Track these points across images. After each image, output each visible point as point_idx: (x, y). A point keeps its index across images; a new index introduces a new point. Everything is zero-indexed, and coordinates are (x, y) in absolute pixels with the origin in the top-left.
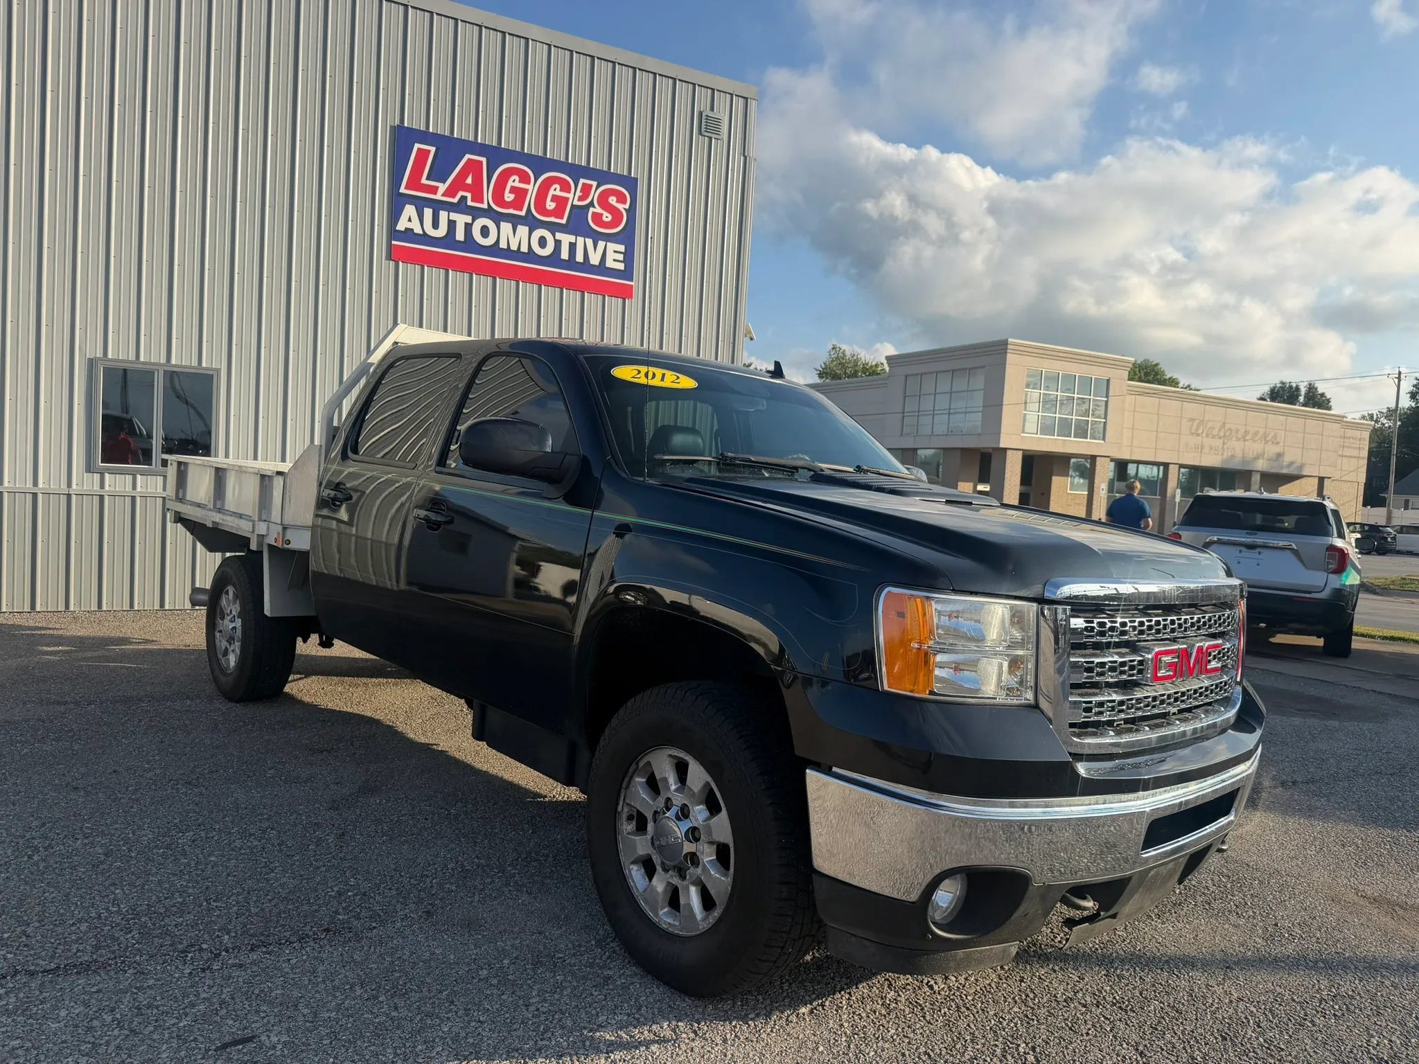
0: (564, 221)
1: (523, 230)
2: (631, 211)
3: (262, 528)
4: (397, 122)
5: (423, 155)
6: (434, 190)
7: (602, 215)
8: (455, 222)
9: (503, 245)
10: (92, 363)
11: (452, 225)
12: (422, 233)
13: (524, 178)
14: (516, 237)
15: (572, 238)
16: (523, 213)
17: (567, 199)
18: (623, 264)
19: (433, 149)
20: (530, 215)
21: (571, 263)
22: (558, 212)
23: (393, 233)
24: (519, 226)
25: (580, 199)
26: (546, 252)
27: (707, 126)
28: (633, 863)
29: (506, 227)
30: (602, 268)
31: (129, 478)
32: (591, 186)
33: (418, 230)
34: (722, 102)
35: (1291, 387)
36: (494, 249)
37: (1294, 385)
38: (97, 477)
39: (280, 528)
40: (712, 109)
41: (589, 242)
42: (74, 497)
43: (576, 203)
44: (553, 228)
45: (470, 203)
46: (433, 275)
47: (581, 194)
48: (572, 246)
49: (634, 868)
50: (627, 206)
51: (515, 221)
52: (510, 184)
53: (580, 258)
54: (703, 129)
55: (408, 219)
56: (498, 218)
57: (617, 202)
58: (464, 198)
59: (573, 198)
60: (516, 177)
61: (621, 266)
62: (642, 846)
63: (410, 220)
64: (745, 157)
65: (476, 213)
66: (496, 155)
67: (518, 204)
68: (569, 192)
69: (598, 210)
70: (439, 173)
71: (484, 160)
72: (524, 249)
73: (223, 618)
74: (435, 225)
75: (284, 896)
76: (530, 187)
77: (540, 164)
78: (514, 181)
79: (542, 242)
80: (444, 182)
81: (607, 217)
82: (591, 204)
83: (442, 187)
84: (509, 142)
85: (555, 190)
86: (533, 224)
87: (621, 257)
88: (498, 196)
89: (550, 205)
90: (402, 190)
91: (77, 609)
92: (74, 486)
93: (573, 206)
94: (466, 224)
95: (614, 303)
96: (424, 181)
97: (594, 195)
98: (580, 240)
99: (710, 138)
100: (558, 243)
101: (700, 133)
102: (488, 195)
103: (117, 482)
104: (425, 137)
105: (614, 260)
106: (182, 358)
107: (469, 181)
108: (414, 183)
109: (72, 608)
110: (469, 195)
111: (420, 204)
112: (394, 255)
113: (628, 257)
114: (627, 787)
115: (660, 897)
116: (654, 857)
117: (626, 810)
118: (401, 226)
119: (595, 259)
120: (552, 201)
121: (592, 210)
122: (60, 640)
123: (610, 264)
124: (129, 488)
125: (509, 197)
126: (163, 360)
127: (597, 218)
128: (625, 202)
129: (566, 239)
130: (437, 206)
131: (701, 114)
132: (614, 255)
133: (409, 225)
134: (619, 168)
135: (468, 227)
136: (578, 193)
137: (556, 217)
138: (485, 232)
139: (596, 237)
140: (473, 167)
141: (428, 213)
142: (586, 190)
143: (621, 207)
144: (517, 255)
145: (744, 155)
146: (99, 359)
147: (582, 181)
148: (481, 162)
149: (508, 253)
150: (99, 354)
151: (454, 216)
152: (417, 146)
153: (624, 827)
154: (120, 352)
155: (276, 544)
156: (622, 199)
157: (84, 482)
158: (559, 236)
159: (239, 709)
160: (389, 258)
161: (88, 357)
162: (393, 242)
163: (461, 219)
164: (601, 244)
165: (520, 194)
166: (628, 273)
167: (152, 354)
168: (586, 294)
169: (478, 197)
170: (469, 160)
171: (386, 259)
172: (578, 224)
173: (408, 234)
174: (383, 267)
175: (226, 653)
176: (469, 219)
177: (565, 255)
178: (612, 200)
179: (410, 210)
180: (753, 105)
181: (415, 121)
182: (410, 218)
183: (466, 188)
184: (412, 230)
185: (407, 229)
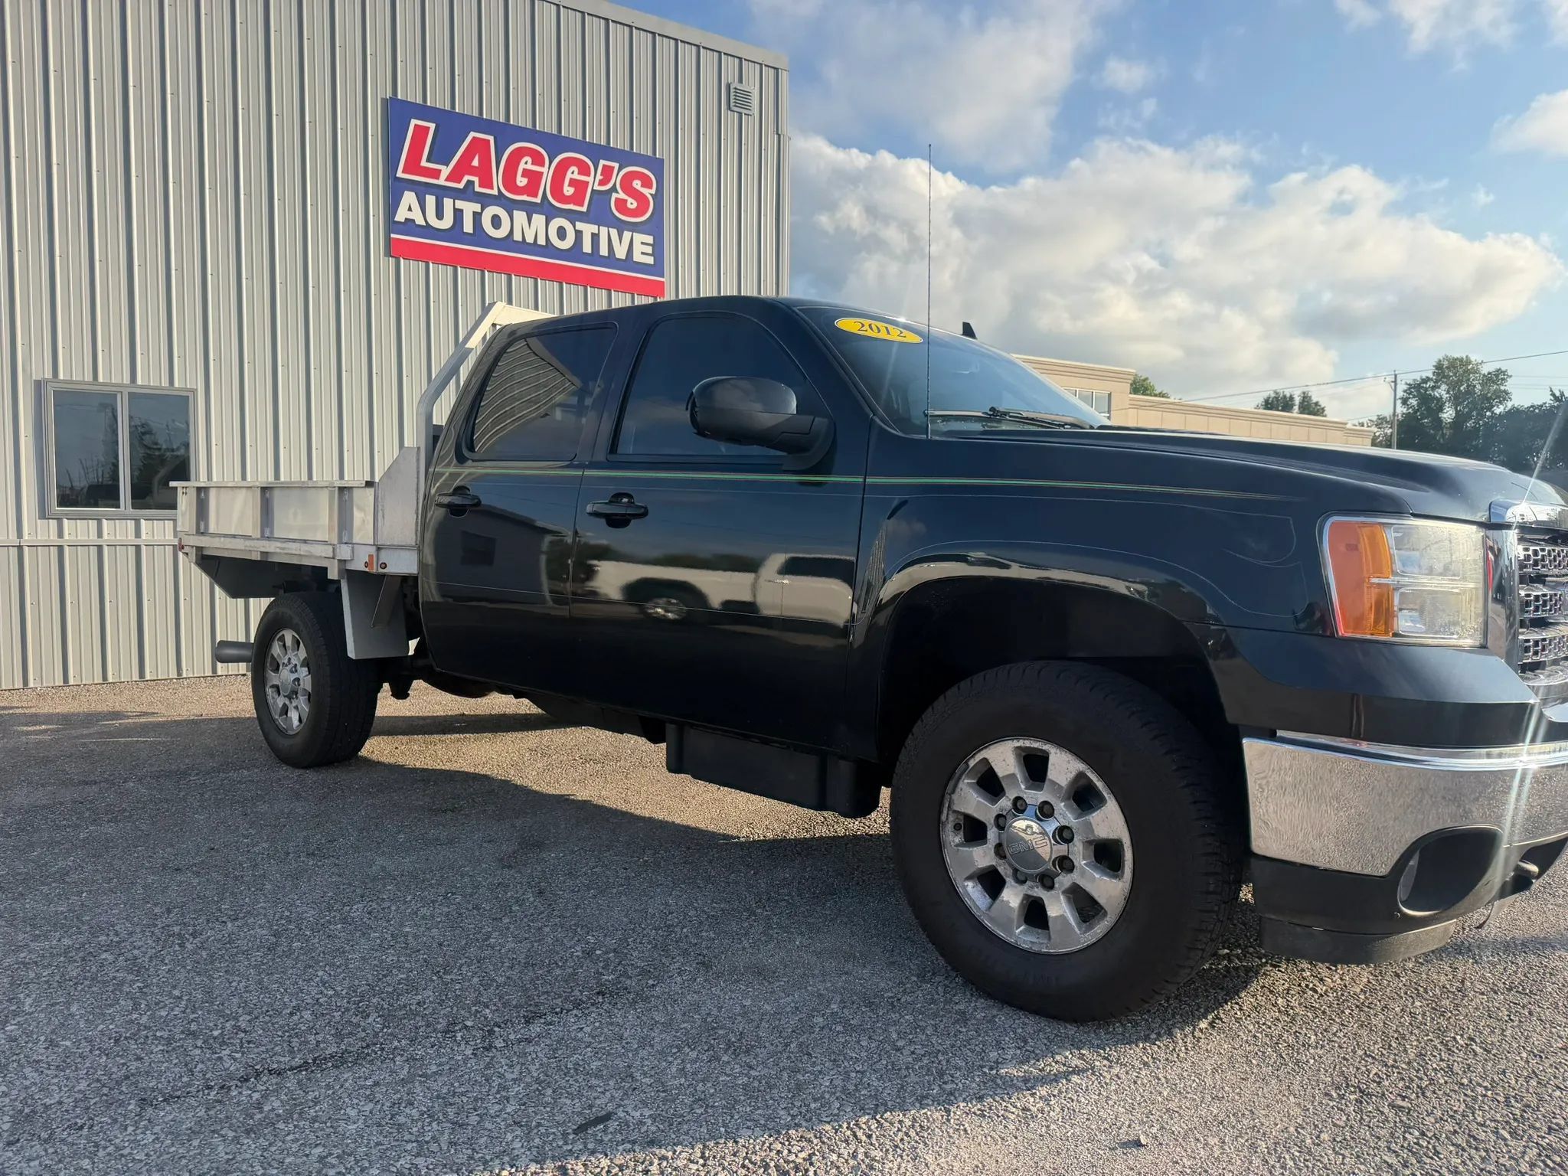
0: (584, 209)
1: (539, 219)
3: (344, 552)
4: (389, 94)
5: (421, 132)
6: (436, 174)
7: (625, 201)
8: (462, 211)
9: (518, 237)
10: (39, 385)
11: (458, 214)
12: (424, 224)
13: (538, 160)
14: (531, 228)
15: (594, 228)
16: (538, 200)
17: (587, 183)
18: (652, 258)
19: (432, 126)
20: (546, 202)
21: (594, 257)
22: (577, 199)
23: (391, 225)
24: (534, 215)
25: (602, 183)
26: (567, 244)
27: (735, 99)
28: (969, 878)
29: (520, 216)
30: (628, 262)
31: (93, 524)
32: (613, 168)
33: (420, 221)
34: (751, 72)
35: (1285, 397)
36: (508, 242)
37: (1288, 395)
38: (53, 523)
39: (373, 550)
40: (741, 81)
41: (614, 232)
42: (26, 550)
43: (597, 187)
44: (573, 217)
45: (477, 189)
46: (440, 273)
47: (601, 178)
48: (595, 237)
49: (970, 884)
50: (653, 191)
51: (530, 209)
52: (522, 166)
53: (604, 251)
54: (732, 104)
55: (408, 207)
56: (510, 206)
57: (642, 186)
58: (470, 183)
59: (593, 181)
60: (528, 159)
61: (650, 260)
62: (982, 857)
63: (410, 209)
64: (779, 135)
65: (485, 201)
66: (505, 132)
67: (532, 188)
68: (588, 175)
69: (622, 195)
70: (441, 154)
71: (491, 138)
72: (542, 241)
73: (277, 669)
74: (440, 215)
75: (523, 961)
76: (544, 170)
77: (555, 143)
78: (527, 163)
79: (562, 233)
80: (447, 164)
81: (632, 204)
82: (614, 189)
84: (520, 118)
85: (573, 173)
86: (551, 213)
87: (649, 250)
88: (509, 181)
89: (568, 191)
90: (400, 174)
91: (38, 685)
92: (26, 537)
93: (593, 191)
94: (475, 213)
96: (424, 163)
97: (616, 179)
98: (604, 230)
99: (740, 114)
100: (579, 234)
101: (729, 108)
102: (498, 179)
103: (79, 528)
104: (424, 111)
105: (643, 253)
106: (150, 377)
107: (475, 163)
108: (413, 166)
109: (31, 685)
110: (476, 179)
111: (421, 191)
112: (394, 250)
113: (657, 250)
114: (953, 792)
115: (1015, 915)
116: (1001, 869)
117: (951, 818)
118: (401, 215)
119: (621, 253)
120: (570, 185)
121: (614, 196)
122: (34, 719)
123: (638, 257)
124: (93, 535)
125: (522, 181)
126: (127, 380)
127: (621, 204)
128: (650, 187)
129: (588, 229)
130: (441, 193)
131: (728, 86)
133: (410, 216)
134: (643, 148)
135: (477, 217)
136: (599, 177)
137: (575, 204)
138: (496, 222)
139: (621, 226)
140: (479, 146)
141: (430, 200)
142: (607, 172)
143: (646, 192)
144: (534, 248)
145: (777, 134)
146: (46, 381)
147: (602, 162)
148: (488, 141)
149: (523, 246)
150: (48, 374)
151: (460, 204)
152: (414, 122)
153: (951, 838)
154: (74, 371)
155: (367, 570)
156: (647, 183)
157: (38, 531)
158: (580, 226)
159: (311, 776)
160: (389, 253)
161: (34, 378)
162: (392, 236)
163: (469, 208)
164: (627, 235)
165: (534, 178)
166: (657, 268)
167: (112, 373)
168: (613, 292)
169: (487, 182)
170: (474, 138)
171: (385, 255)
172: (599, 213)
173: (409, 225)
174: (383, 264)
175: (285, 710)
176: (477, 207)
177: (587, 248)
178: (637, 184)
179: (409, 198)
180: (784, 77)
181: (410, 92)
182: (410, 207)
183: (473, 171)
184: (413, 221)
185: (407, 220)
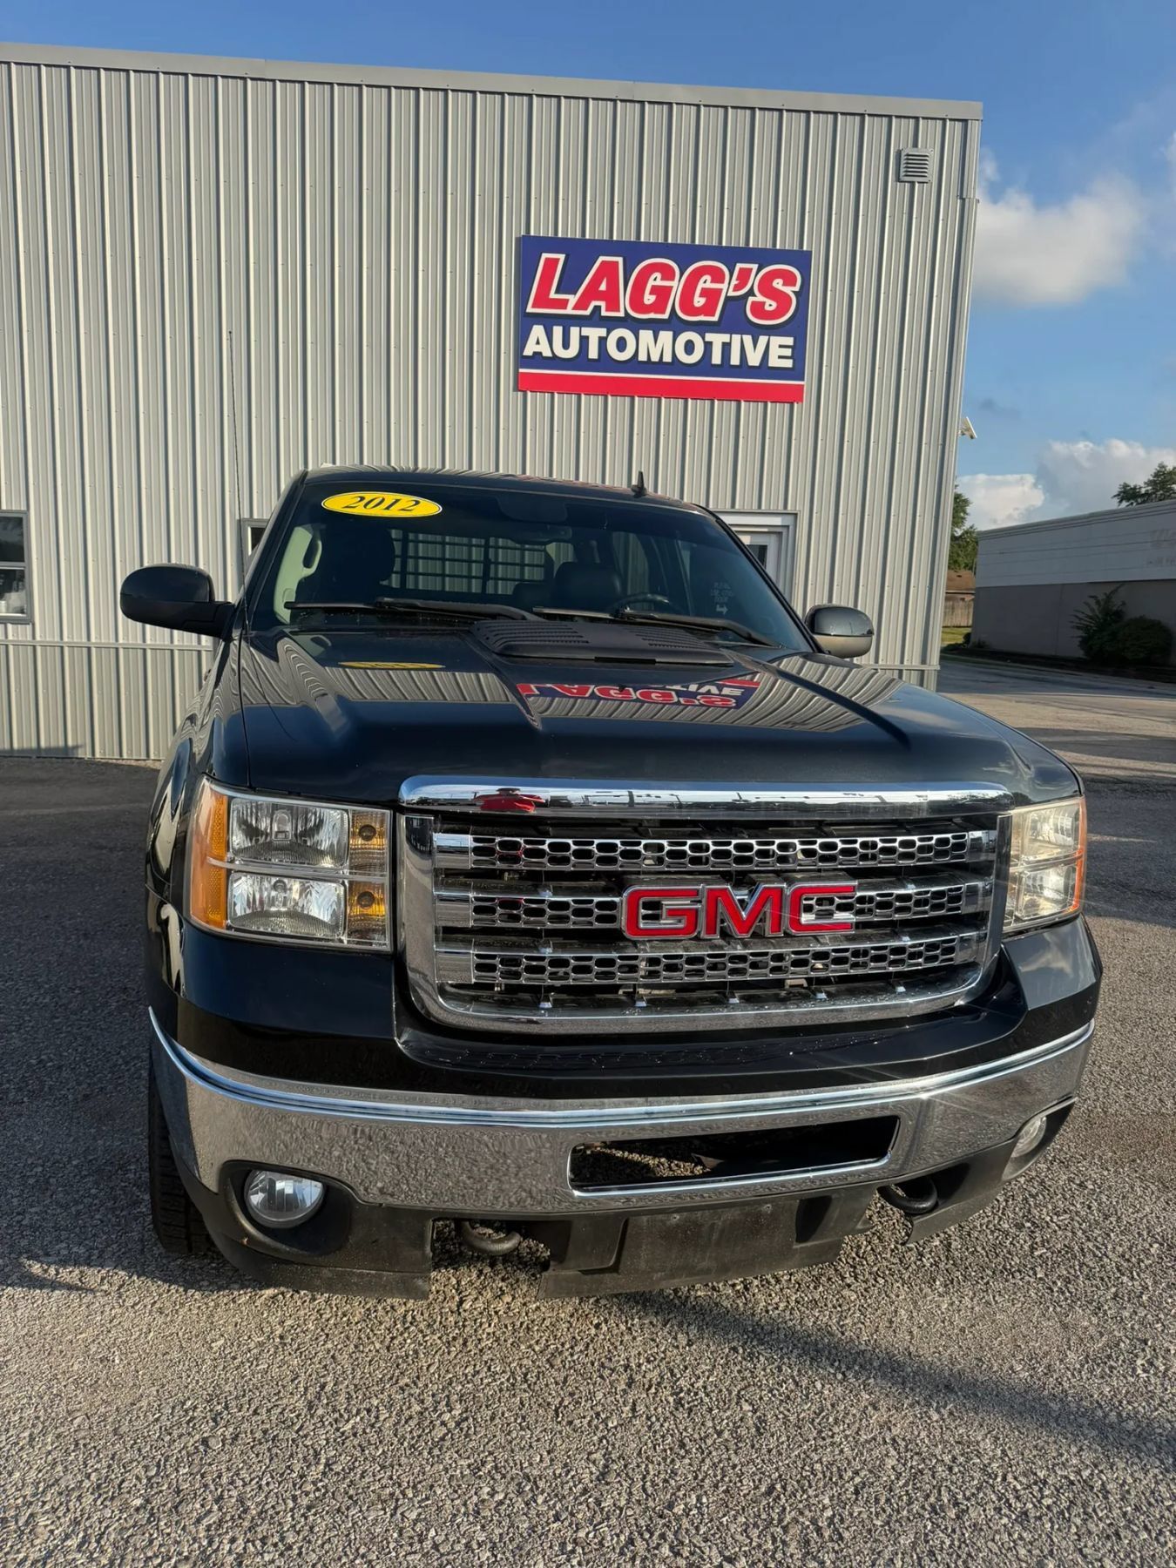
0: (715, 319)
1: (666, 336)
2: (803, 295)
4: (522, 232)
5: (552, 264)
6: (564, 304)
7: (764, 303)
8: (587, 338)
9: (642, 357)
10: (240, 525)
11: (584, 341)
12: (550, 355)
13: (668, 274)
14: (656, 346)
15: (725, 338)
16: (666, 316)
17: (720, 291)
18: (791, 361)
19: (562, 257)
20: (674, 317)
21: (725, 368)
22: (709, 308)
23: (522, 360)
24: (661, 332)
25: (737, 288)
26: (695, 358)
27: (910, 168)
29: (647, 336)
30: (764, 369)
32: (751, 270)
33: (547, 353)
34: (930, 131)
36: (633, 364)
40: (915, 145)
41: (748, 339)
43: (731, 293)
44: (702, 328)
45: (604, 313)
46: (564, 402)
47: (737, 282)
48: (726, 347)
50: (797, 288)
51: (656, 326)
52: (651, 283)
53: (735, 360)
54: (902, 174)
55: (536, 341)
56: (635, 326)
57: (784, 285)
58: (597, 308)
59: (727, 288)
60: (658, 275)
61: (788, 364)
63: (538, 343)
64: (963, 200)
65: (610, 324)
66: (634, 251)
67: (660, 305)
68: (722, 282)
69: (759, 298)
70: (567, 286)
71: (620, 260)
72: (668, 358)
74: (566, 345)
76: (674, 284)
77: (685, 254)
78: (656, 280)
79: (689, 347)
80: (575, 293)
81: (770, 305)
82: (751, 293)
83: (573, 299)
84: (650, 233)
85: (706, 282)
86: (678, 327)
87: (788, 352)
88: (637, 303)
89: (699, 301)
90: (530, 309)
93: (728, 299)
94: (600, 339)
95: (777, 411)
96: (553, 295)
97: (754, 281)
98: (736, 338)
99: (912, 184)
100: (708, 346)
101: (898, 179)
102: (624, 301)
104: (554, 244)
105: (780, 357)
107: (603, 287)
108: (542, 300)
110: (603, 304)
111: (549, 323)
112: (523, 384)
113: (798, 352)
118: (528, 352)
119: (754, 359)
120: (701, 296)
121: (751, 299)
123: (774, 362)
125: (650, 299)
127: (758, 309)
128: (794, 284)
129: (718, 339)
130: (568, 322)
131: (899, 154)
132: (778, 351)
133: (537, 349)
134: (787, 242)
135: (602, 341)
136: (734, 282)
137: (706, 315)
138: (621, 345)
139: (756, 331)
140: (607, 270)
141: (558, 331)
142: (744, 275)
143: (789, 290)
144: (660, 366)
145: (960, 197)
146: (247, 519)
147: (739, 266)
148: (617, 263)
149: (649, 366)
150: (246, 515)
151: (586, 331)
152: (545, 256)
156: (789, 280)
158: (709, 337)
160: (516, 389)
161: (237, 517)
162: (521, 370)
163: (594, 334)
165: (662, 293)
166: (797, 372)
168: (743, 403)
169: (613, 304)
170: (603, 263)
171: (514, 390)
172: (734, 319)
173: (537, 359)
174: (511, 399)
176: (602, 332)
177: (716, 359)
178: (778, 284)
179: (538, 331)
180: (975, 129)
181: (540, 228)
182: (538, 339)
183: (601, 296)
184: (540, 353)
185: (535, 353)
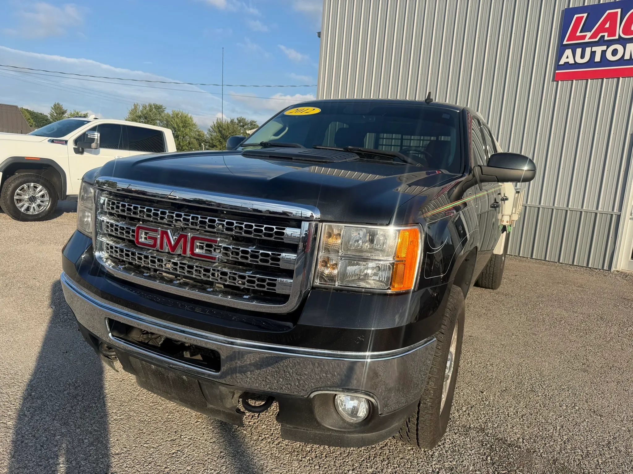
4: (566, 7)
5: (579, 19)
6: (584, 37)
8: (595, 52)
9: (627, 57)
11: (593, 54)
12: (574, 63)
19: (586, 15)
23: (558, 66)
33: (572, 62)
36: (622, 61)
45: (606, 38)
46: (578, 84)
56: (624, 42)
58: (604, 36)
63: (567, 57)
65: (610, 43)
71: (619, 10)
74: (582, 57)
80: (591, 31)
83: (589, 34)
88: (627, 30)
90: (565, 43)
94: (602, 51)
96: (578, 34)
102: (619, 30)
104: (582, 9)
107: (607, 26)
108: (573, 37)
110: (606, 34)
112: (557, 78)
118: (562, 62)
130: (585, 45)
133: (567, 60)
135: (604, 52)
138: (615, 53)
140: (611, 17)
141: (579, 51)
148: (617, 12)
149: (630, 61)
151: (595, 49)
160: (553, 80)
162: (557, 72)
163: (598, 50)
169: (612, 33)
170: (609, 13)
173: (566, 65)
174: (549, 84)
176: (604, 48)
179: (568, 52)
181: (575, 3)
182: (568, 56)
183: (605, 30)
184: (568, 62)
185: (565, 63)
